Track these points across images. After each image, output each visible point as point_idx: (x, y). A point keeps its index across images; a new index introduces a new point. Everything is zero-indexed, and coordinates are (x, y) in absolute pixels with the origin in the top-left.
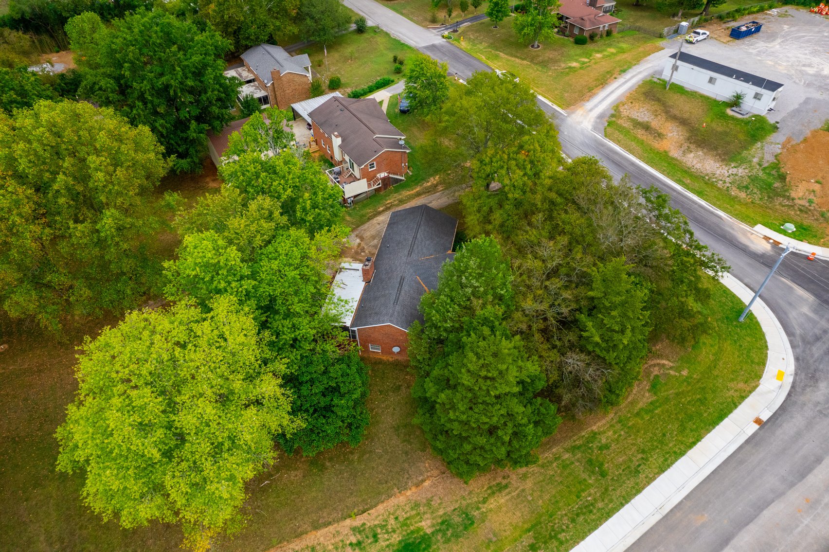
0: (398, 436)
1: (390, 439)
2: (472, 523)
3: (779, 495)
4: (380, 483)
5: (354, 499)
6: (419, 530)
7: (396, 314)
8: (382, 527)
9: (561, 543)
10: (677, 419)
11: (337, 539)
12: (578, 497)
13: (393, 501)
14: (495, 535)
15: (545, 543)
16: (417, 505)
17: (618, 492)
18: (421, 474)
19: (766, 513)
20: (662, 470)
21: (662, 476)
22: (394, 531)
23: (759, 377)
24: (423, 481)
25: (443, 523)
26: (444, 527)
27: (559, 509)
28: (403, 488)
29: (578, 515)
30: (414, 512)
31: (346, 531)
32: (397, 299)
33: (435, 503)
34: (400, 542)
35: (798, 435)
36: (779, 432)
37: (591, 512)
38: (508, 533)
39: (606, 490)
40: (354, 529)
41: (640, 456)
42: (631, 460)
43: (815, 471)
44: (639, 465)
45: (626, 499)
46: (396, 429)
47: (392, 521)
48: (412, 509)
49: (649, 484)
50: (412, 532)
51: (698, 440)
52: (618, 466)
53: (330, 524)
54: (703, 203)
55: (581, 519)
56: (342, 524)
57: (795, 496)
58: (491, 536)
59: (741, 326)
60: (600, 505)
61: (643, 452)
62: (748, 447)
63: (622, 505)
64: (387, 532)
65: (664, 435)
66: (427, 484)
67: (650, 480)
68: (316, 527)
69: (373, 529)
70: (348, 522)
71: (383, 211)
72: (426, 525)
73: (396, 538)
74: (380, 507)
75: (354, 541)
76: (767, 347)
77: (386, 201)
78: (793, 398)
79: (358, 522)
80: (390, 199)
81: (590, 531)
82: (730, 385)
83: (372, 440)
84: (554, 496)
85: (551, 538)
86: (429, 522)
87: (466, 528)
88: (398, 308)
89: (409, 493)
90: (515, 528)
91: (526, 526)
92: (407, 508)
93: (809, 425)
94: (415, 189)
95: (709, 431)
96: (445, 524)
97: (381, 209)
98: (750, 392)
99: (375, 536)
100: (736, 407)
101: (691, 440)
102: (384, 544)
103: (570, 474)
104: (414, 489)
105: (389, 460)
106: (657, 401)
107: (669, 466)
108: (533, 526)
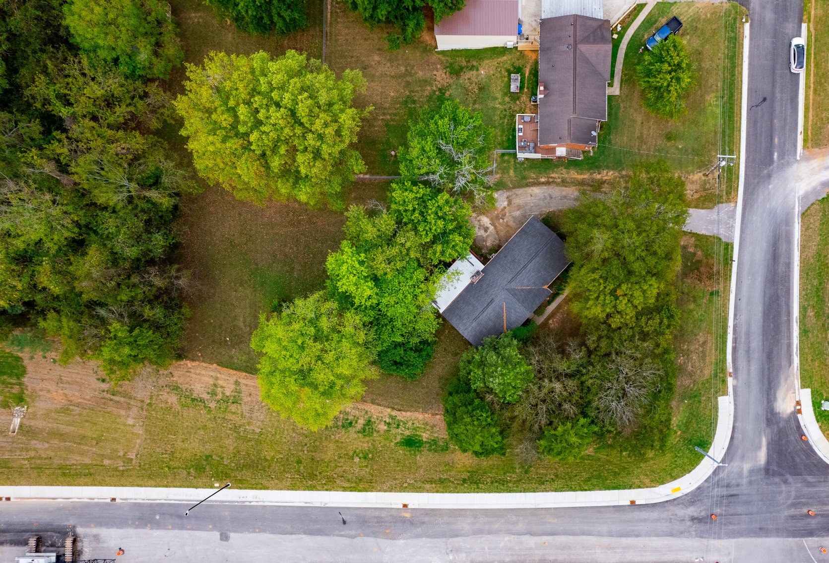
0: (439, 382)
1: (434, 382)
2: (447, 450)
3: (600, 534)
4: (415, 401)
5: (398, 401)
6: (420, 436)
7: (470, 329)
8: (404, 423)
9: (478, 488)
10: (592, 473)
11: (380, 415)
12: (504, 473)
13: (416, 414)
14: (453, 463)
15: (471, 483)
16: (427, 424)
17: (524, 486)
18: (438, 410)
19: (584, 537)
20: (556, 490)
21: (553, 493)
22: (408, 429)
23: (663, 483)
24: (437, 414)
25: (433, 440)
26: (433, 443)
27: (491, 473)
28: (425, 411)
29: (496, 482)
30: (423, 426)
31: (386, 414)
32: (478, 317)
33: (436, 429)
34: (408, 436)
35: (645, 520)
36: (638, 513)
37: (503, 485)
38: (459, 466)
39: (520, 480)
40: (391, 417)
41: (553, 477)
42: (546, 475)
43: (629, 538)
44: (547, 481)
45: (525, 490)
46: (441, 378)
47: (410, 424)
48: (423, 424)
49: (543, 491)
50: (417, 435)
51: (590, 490)
52: (537, 473)
53: (380, 405)
54: (796, 341)
55: (496, 484)
56: (386, 409)
57: (606, 540)
58: (451, 462)
59: (691, 451)
60: (510, 485)
61: (557, 476)
62: (611, 509)
63: (521, 492)
64: (405, 427)
65: (576, 476)
66: (438, 417)
67: (545, 490)
68: (373, 402)
69: (399, 421)
70: (389, 410)
71: (543, 183)
72: (425, 436)
73: (407, 433)
74: (409, 414)
75: (387, 421)
76: (690, 471)
77: (553, 173)
78: (666, 504)
79: (394, 413)
80: (556, 173)
81: (496, 492)
82: (642, 477)
83: (424, 376)
84: (494, 465)
85: (475, 483)
86: (427, 436)
87: (442, 450)
88: (474, 324)
89: (426, 415)
90: (464, 466)
91: (469, 469)
92: (421, 422)
93: (657, 520)
94: (584, 174)
95: (600, 490)
96: (434, 442)
97: (543, 180)
98: (647, 487)
99: (398, 425)
100: (630, 488)
101: (586, 488)
102: (400, 432)
103: (511, 460)
104: (430, 415)
105: (427, 393)
106: (593, 456)
107: (561, 491)
108: (473, 471)
